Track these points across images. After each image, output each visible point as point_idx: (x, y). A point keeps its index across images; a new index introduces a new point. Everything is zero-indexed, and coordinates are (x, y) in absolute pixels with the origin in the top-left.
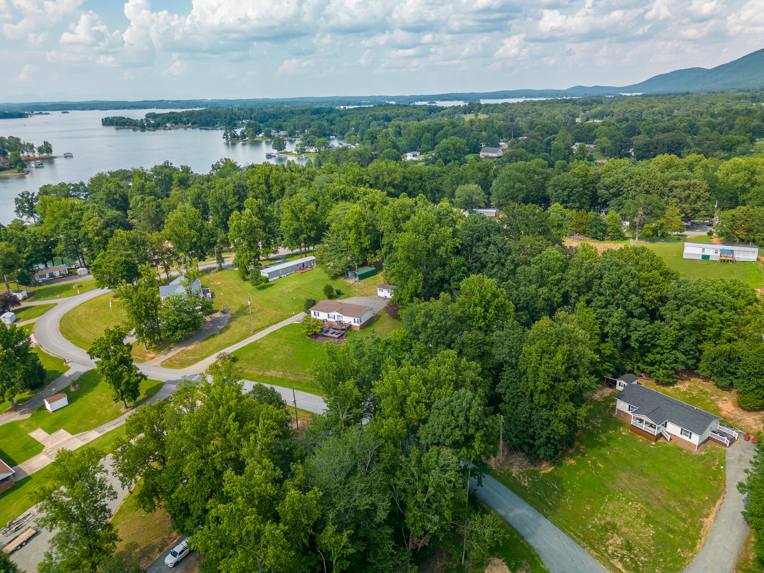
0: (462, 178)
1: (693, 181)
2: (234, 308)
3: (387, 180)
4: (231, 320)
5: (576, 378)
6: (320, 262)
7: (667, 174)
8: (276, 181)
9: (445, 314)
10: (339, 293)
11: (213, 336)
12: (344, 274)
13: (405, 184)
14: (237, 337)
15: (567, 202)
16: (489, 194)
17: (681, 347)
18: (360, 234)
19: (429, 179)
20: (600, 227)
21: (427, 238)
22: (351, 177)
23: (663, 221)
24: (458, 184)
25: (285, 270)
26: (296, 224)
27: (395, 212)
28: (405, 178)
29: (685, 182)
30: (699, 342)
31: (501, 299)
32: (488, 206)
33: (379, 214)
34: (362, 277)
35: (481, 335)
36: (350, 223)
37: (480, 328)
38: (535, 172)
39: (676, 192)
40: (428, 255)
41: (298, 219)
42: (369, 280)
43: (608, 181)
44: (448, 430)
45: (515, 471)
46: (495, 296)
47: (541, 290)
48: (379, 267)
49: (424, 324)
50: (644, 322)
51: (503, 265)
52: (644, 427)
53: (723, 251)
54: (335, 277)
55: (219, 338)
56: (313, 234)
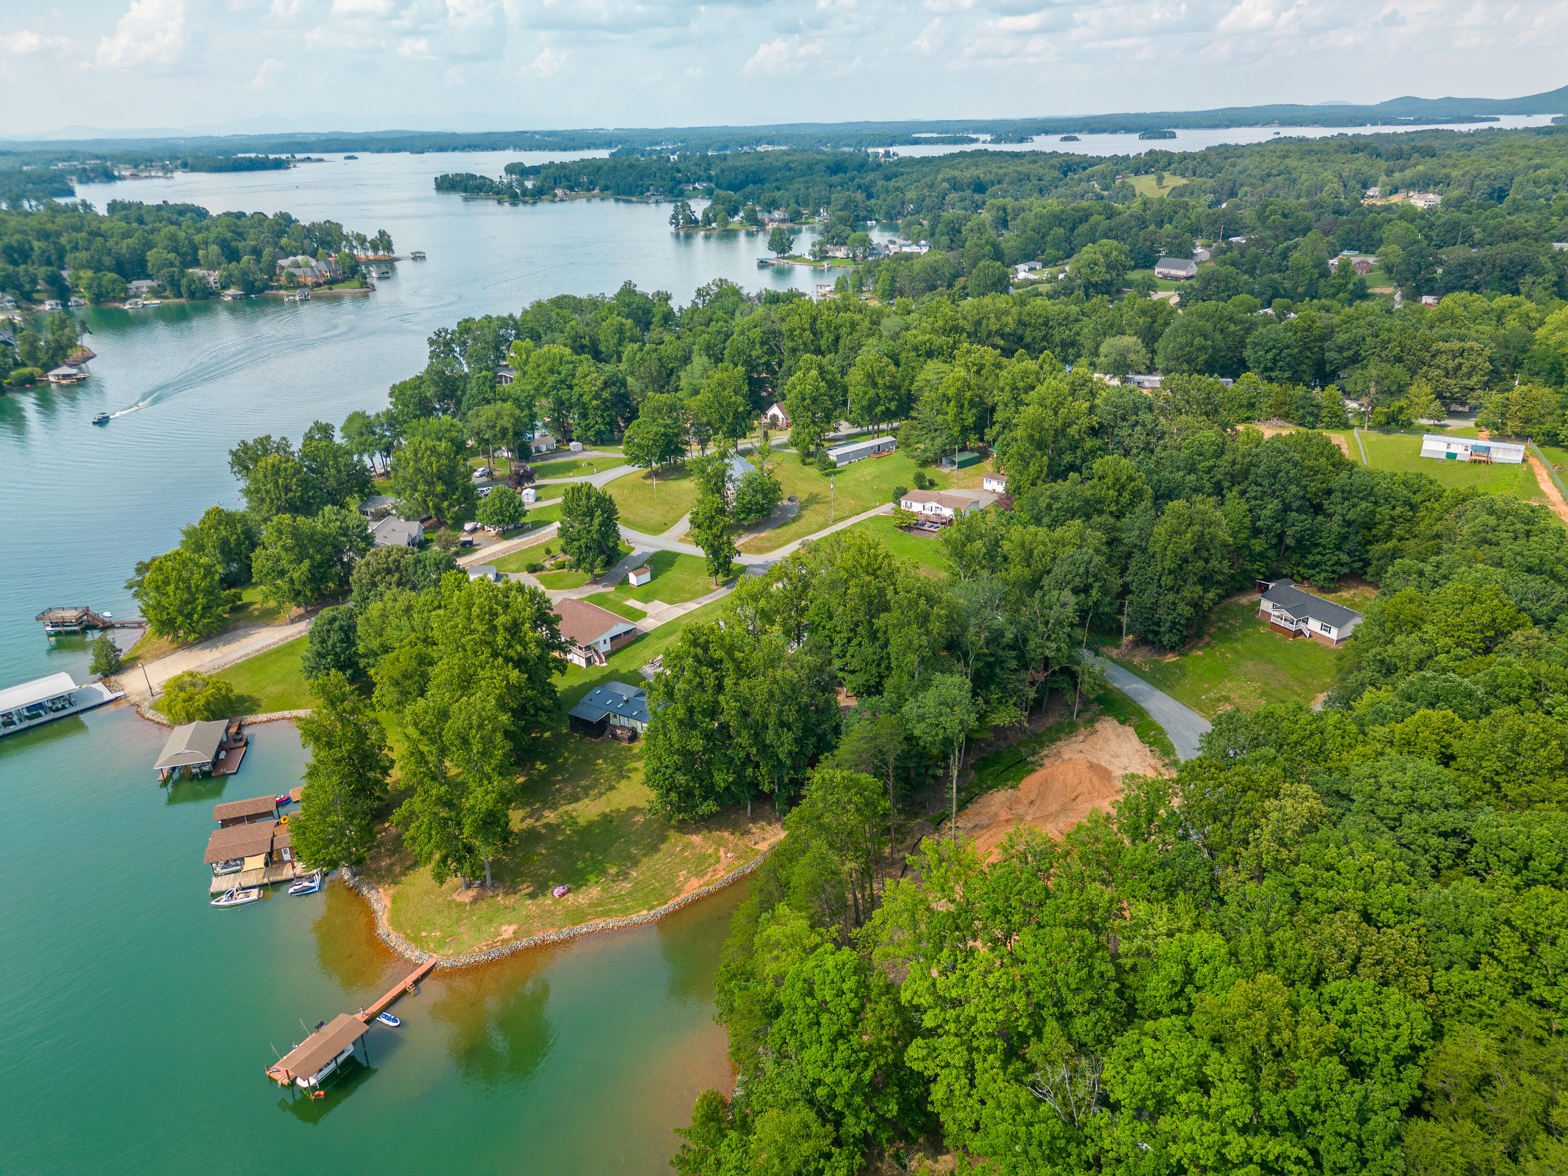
0: (1111, 326)
1: (1468, 345)
2: (802, 496)
3: (993, 328)
4: (803, 507)
5: (1207, 561)
6: (905, 444)
7: (1437, 331)
8: (829, 326)
9: (1072, 495)
10: (932, 484)
11: (786, 524)
12: (936, 461)
13: (1020, 332)
14: (815, 527)
15: (1272, 370)
16: (1154, 352)
17: (1346, 547)
18: (962, 406)
19: (1060, 324)
20: (1311, 409)
21: (1056, 414)
22: (940, 323)
23: (1403, 403)
24: (1105, 334)
25: (857, 454)
26: (872, 393)
27: (1014, 379)
28: (1021, 323)
29: (1456, 345)
30: (1370, 543)
31: (1138, 483)
32: (1151, 370)
33: (990, 381)
34: (962, 465)
35: (1112, 520)
36: (951, 392)
37: (1111, 513)
38: (1231, 319)
39: (1441, 360)
40: (1056, 435)
41: (875, 385)
42: (970, 470)
43: (1341, 338)
44: (1069, 577)
45: (1136, 661)
46: (1131, 479)
47: (1188, 478)
48: (984, 455)
49: (1049, 507)
50: (1304, 517)
51: (1152, 451)
52: (1283, 623)
53: (1475, 449)
54: (925, 463)
55: (794, 527)
56: (893, 406)
